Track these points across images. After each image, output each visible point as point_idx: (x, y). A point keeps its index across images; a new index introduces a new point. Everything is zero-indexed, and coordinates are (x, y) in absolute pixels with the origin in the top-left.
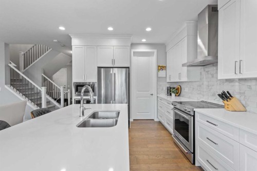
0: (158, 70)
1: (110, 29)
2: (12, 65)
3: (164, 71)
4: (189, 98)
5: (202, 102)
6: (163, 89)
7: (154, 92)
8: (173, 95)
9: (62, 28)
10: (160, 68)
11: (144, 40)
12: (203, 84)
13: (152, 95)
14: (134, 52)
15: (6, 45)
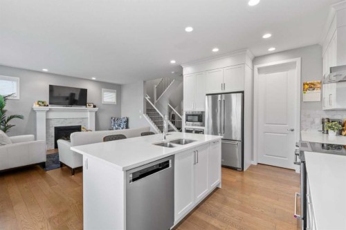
0: (304, 90)
1: (215, 50)
2: (148, 98)
3: (317, 91)
6: (313, 122)
7: (296, 126)
9: (173, 62)
10: (307, 86)
11: (272, 49)
13: (293, 130)
14: (259, 69)
15: (144, 82)
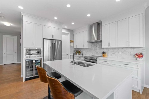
0: (71, 42)
1: (56, 18)
3: (73, 43)
4: (85, 55)
5: (92, 56)
8: (78, 54)
11: (66, 27)
12: (92, 49)
13: (67, 54)
